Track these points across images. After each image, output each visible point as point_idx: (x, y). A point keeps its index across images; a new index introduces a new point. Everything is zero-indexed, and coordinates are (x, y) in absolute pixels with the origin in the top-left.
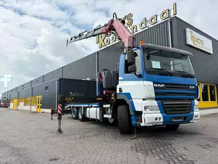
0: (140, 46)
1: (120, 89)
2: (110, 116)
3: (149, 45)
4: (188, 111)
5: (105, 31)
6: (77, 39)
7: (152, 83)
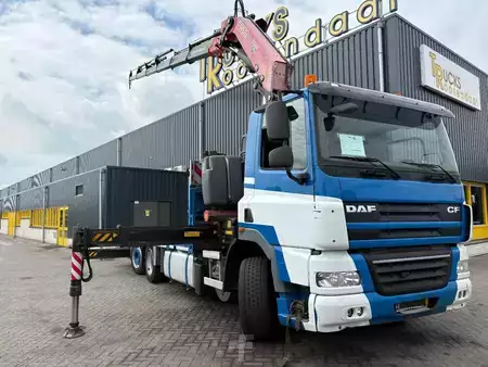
0: (305, 89)
1: (246, 211)
2: (218, 285)
3: (333, 85)
4: (440, 282)
5: (215, 48)
6: (150, 70)
7: (342, 204)
